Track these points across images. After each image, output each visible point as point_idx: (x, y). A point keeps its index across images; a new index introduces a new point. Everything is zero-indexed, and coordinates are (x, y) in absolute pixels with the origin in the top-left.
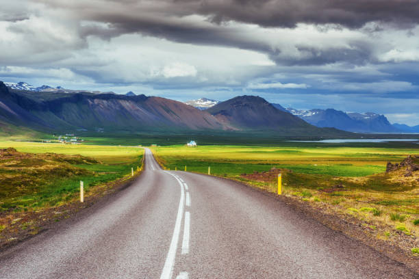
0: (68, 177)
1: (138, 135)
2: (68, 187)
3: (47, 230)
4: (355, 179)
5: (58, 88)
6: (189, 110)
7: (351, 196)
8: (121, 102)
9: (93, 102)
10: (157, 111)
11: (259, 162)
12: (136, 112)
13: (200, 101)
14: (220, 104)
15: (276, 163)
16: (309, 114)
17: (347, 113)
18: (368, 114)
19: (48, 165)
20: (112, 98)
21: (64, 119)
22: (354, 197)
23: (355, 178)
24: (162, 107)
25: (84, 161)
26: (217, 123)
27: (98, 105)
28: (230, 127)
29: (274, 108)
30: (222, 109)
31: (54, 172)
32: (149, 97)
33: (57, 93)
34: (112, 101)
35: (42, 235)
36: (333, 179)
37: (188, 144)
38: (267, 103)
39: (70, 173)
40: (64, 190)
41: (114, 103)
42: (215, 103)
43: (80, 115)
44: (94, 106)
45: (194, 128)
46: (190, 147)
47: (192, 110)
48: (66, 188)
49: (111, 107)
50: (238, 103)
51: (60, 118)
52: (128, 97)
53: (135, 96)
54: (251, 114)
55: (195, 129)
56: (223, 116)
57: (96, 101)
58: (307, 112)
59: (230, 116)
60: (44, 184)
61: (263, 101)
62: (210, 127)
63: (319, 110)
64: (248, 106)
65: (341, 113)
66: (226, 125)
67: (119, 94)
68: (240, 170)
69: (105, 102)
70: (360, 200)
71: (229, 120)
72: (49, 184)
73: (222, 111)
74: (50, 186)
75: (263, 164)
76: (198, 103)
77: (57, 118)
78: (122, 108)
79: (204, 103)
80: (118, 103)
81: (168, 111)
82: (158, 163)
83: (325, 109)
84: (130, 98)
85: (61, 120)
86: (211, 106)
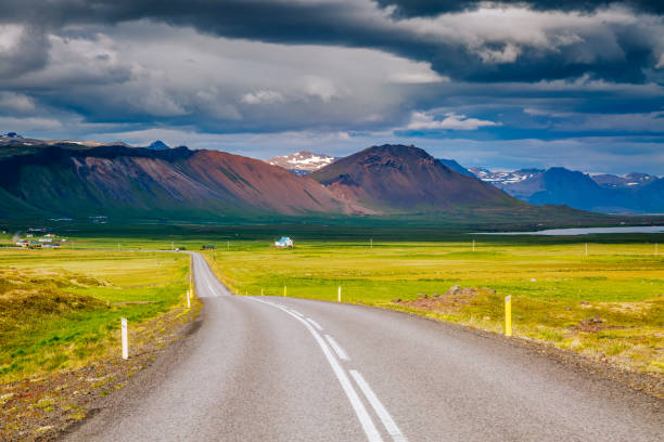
0: (58, 312)
1: (176, 228)
2: (62, 333)
3: (99, 410)
4: (624, 307)
5: (11, 135)
6: (276, 175)
7: (636, 338)
8: (139, 161)
9: (83, 163)
10: (212, 179)
11: (421, 276)
12: (171, 183)
13: (298, 158)
14: (338, 163)
15: (454, 277)
16: (516, 179)
17: (591, 175)
18: (635, 176)
19: (17, 291)
20: (122, 154)
21: (24, 198)
22: (644, 340)
23: (625, 305)
24: (224, 171)
25: (74, 282)
26: (333, 200)
27: (94, 168)
28: (358, 208)
29: (444, 167)
30: (342, 173)
31: (28, 303)
32: (197, 151)
33: (8, 147)
34: (122, 161)
35: (97, 420)
36: (578, 306)
37: (277, 244)
38: (430, 158)
39: (62, 306)
40: (57, 339)
41: (126, 165)
42: (328, 160)
43: (58, 190)
44: (85, 171)
45: (286, 211)
46: (281, 248)
47: (283, 174)
48: (59, 336)
49: (121, 173)
50: (371, 159)
51: (17, 196)
52: (154, 151)
53: (169, 150)
54: (400, 180)
55: (291, 213)
56: (344, 186)
57: (89, 161)
58: (511, 176)
59: (358, 185)
60: (13, 328)
61: (423, 154)
62: (318, 208)
63: (534, 171)
64: (393, 165)
65: (578, 174)
66: (349, 204)
67: (135, 146)
68: (384, 292)
69: (107, 162)
70: (658, 345)
71: (356, 193)
72: (23, 328)
73: (341, 176)
74: (26, 333)
75: (429, 280)
76: (294, 161)
77: (11, 196)
78: (142, 173)
79: (306, 161)
80: (134, 165)
81: (234, 179)
82: (221, 283)
83: (547, 168)
84: (157, 152)
85: (19, 200)
86: (319, 167)
